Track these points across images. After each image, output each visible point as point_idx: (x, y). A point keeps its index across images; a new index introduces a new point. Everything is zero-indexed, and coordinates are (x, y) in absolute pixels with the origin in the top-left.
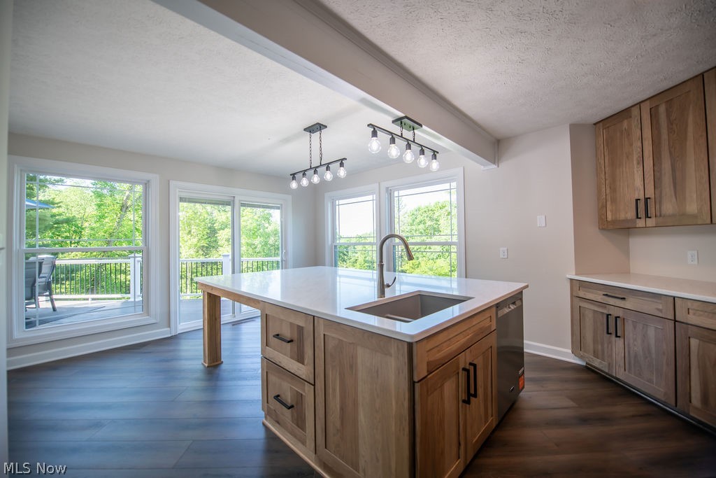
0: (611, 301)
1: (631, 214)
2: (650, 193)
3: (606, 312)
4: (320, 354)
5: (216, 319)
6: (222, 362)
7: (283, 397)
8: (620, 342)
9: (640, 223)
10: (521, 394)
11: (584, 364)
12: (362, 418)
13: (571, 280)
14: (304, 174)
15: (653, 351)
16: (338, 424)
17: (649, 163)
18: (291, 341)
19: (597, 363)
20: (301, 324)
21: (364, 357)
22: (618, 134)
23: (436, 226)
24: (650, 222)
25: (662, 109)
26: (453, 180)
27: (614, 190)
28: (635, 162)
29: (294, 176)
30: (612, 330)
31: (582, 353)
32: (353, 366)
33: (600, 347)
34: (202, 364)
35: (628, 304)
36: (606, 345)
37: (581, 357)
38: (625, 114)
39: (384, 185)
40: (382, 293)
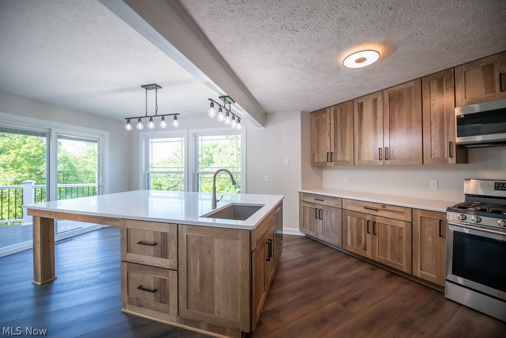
0: (318, 202)
1: (325, 160)
2: (333, 151)
3: (315, 208)
4: (183, 249)
5: (49, 241)
6: (56, 278)
7: (145, 286)
8: (321, 221)
9: (328, 164)
10: (282, 255)
11: (305, 235)
12: (217, 280)
13: (300, 192)
14: (140, 120)
15: (334, 224)
16: (198, 290)
17: (333, 136)
18: (155, 244)
19: (311, 234)
20: (165, 231)
21: (218, 244)
22: (321, 120)
23: (210, 159)
24: (333, 164)
25: (338, 112)
26: (239, 133)
27: (318, 147)
28: (327, 135)
29: (128, 120)
30: (318, 216)
31: (304, 229)
32: (210, 252)
33: (312, 225)
34: (32, 283)
35: (324, 203)
36: (315, 224)
37: (304, 232)
38: (323, 110)
39: (192, 131)
40: (215, 206)
